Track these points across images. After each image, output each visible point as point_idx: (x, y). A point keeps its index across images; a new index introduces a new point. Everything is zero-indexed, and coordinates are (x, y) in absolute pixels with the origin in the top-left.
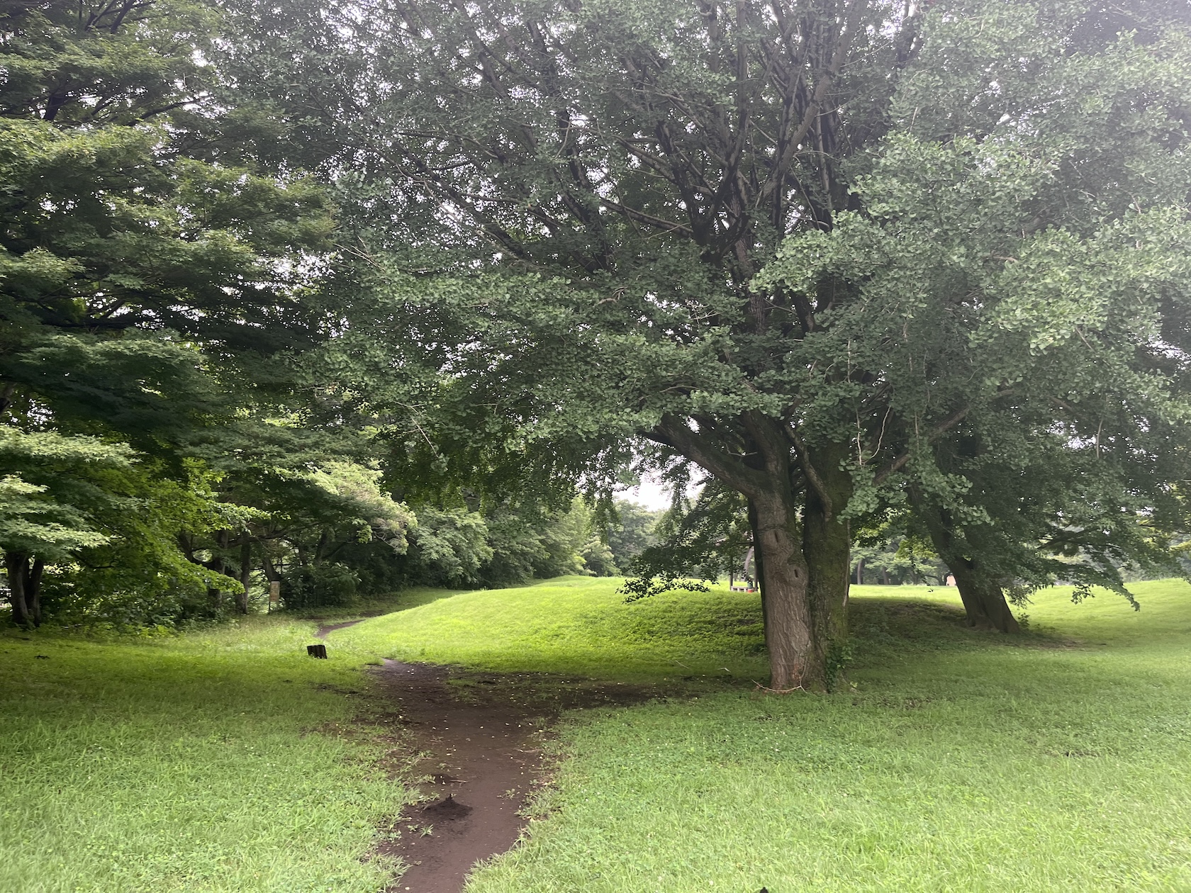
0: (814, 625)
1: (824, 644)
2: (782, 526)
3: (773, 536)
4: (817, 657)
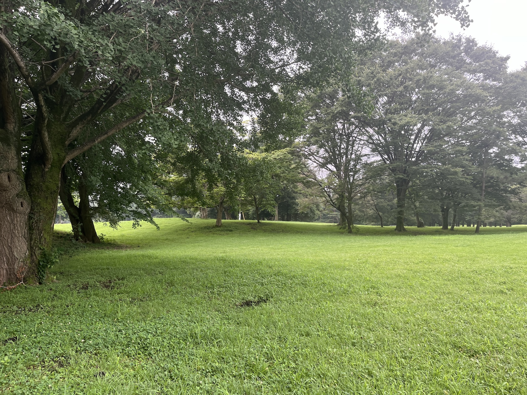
0: (31, 239)
1: (38, 252)
2: (14, 171)
3: (7, 177)
4: (33, 261)
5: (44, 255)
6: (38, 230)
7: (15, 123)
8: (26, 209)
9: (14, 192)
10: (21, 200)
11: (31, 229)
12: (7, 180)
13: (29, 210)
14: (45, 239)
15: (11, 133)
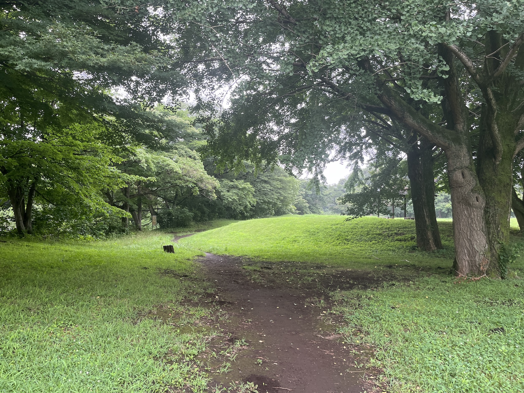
0: (489, 233)
1: (497, 246)
2: (467, 167)
3: (461, 174)
4: (493, 255)
5: (503, 249)
6: (495, 224)
7: (464, 122)
8: (481, 203)
9: (469, 188)
10: (476, 195)
11: (487, 223)
12: (461, 177)
13: (484, 205)
14: (503, 233)
15: (461, 132)
